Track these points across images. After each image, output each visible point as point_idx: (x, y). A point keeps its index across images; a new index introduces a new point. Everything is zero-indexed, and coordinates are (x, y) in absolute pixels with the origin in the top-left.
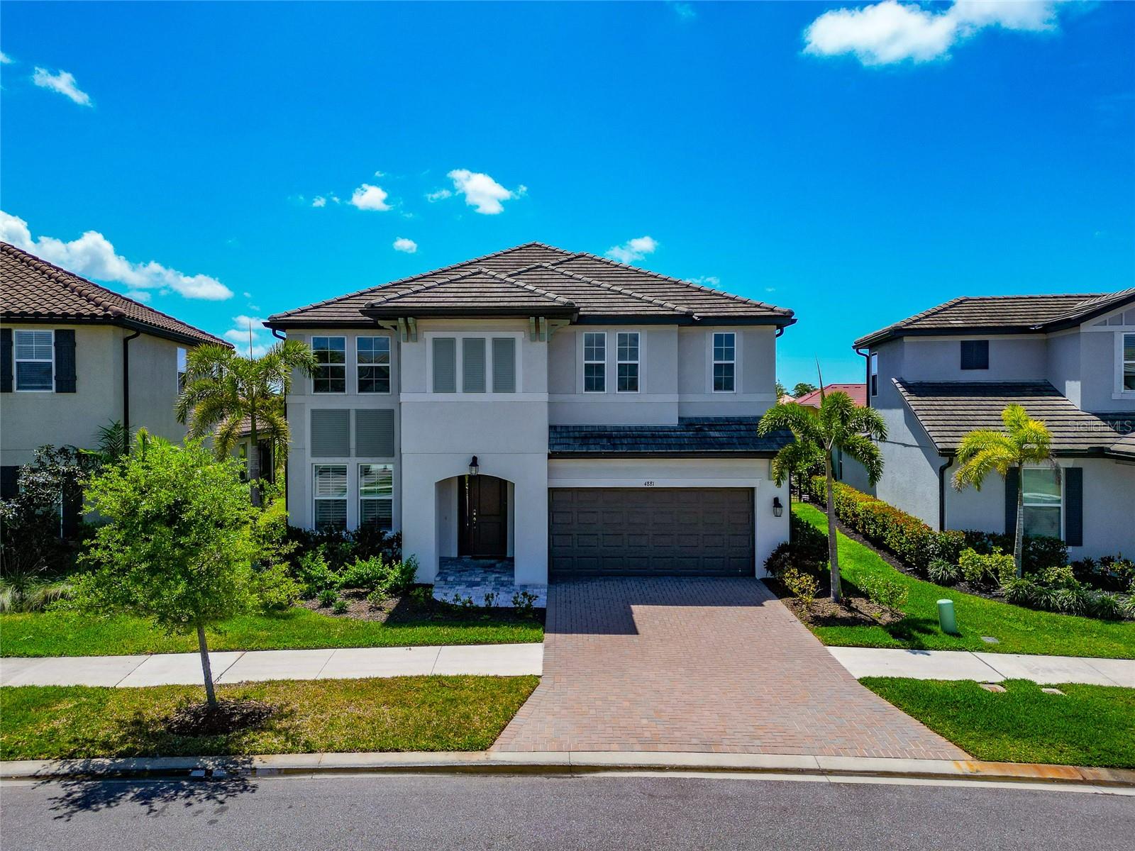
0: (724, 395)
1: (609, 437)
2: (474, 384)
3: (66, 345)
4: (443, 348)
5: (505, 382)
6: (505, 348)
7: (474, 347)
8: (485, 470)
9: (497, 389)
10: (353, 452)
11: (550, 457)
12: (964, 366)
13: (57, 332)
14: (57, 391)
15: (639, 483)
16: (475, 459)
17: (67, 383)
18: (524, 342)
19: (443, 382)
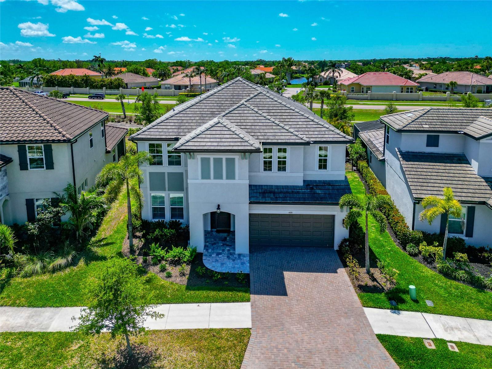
0: (323, 171)
1: (274, 193)
2: (218, 176)
3: (48, 151)
4: (205, 162)
5: (231, 175)
6: (231, 162)
7: (218, 162)
8: (223, 210)
9: (228, 178)
10: (167, 189)
11: (250, 203)
12: (428, 145)
13: (44, 145)
14: (46, 169)
15: (287, 212)
16: (219, 206)
17: (50, 166)
18: (239, 159)
19: (205, 175)
